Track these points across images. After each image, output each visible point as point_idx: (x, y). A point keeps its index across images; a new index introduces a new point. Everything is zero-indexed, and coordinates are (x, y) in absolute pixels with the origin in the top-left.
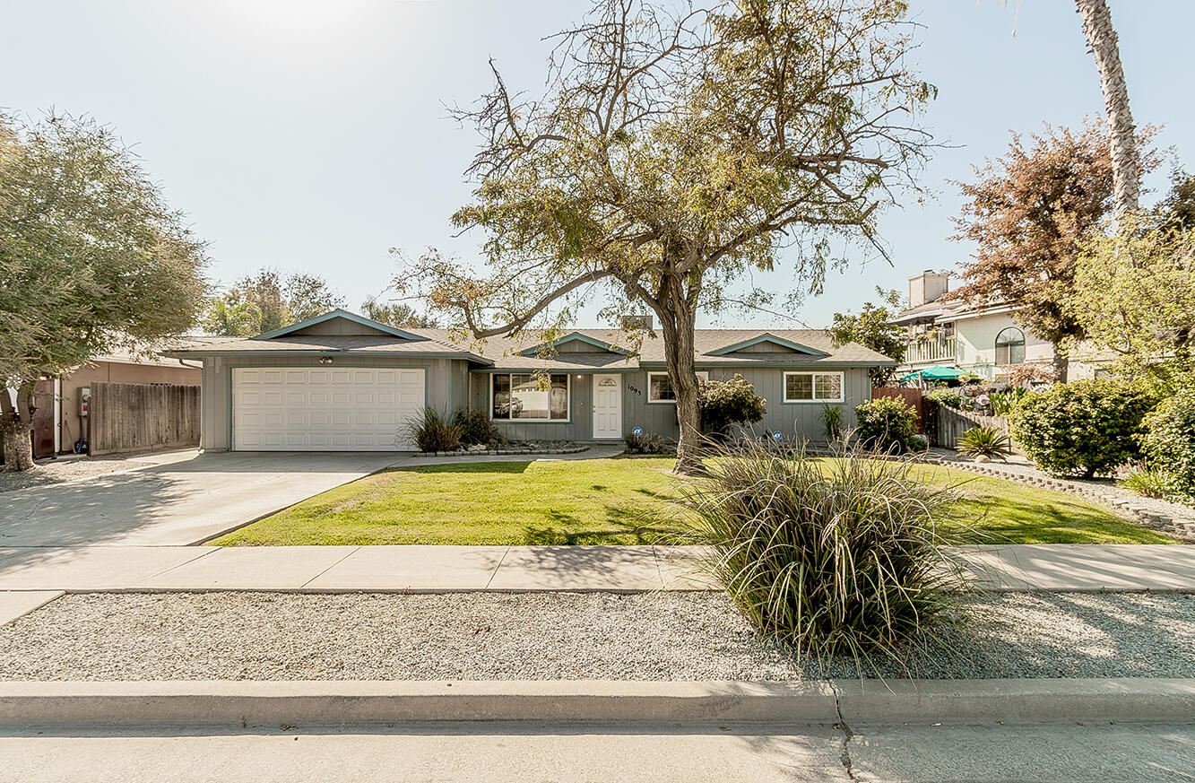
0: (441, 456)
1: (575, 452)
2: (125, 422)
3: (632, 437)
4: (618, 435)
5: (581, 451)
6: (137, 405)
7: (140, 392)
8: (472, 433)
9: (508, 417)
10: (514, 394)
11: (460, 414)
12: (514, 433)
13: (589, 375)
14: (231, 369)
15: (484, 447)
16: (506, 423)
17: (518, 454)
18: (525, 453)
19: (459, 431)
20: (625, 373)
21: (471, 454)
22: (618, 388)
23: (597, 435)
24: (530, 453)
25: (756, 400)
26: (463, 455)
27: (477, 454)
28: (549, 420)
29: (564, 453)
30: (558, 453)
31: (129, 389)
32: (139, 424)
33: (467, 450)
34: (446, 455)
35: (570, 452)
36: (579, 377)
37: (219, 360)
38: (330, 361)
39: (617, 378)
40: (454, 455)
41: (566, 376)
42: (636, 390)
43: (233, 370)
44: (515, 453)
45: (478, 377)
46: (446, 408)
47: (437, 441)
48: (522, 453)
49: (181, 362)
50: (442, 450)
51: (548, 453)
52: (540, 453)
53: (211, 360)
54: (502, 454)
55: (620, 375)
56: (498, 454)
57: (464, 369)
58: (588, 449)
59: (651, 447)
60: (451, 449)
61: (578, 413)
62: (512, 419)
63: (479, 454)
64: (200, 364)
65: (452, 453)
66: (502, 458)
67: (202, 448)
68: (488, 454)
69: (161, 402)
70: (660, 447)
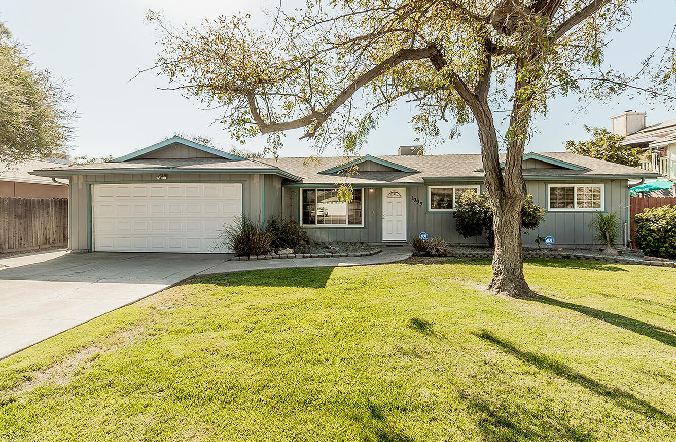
0: (253, 260)
1: (371, 254)
2: (11, 228)
3: (419, 241)
4: (403, 237)
5: (375, 253)
6: (24, 215)
7: (27, 204)
8: (282, 239)
9: (314, 223)
10: (319, 205)
11: (273, 222)
12: (320, 236)
13: (379, 189)
14: (90, 185)
15: (292, 251)
16: (313, 228)
17: (321, 257)
18: (327, 256)
19: (270, 237)
20: (409, 187)
21: (280, 258)
22: (403, 199)
23: (386, 237)
24: (332, 256)
25: (536, 209)
26: (273, 258)
27: (285, 258)
28: (347, 225)
29: (361, 255)
30: (356, 256)
31: (16, 202)
32: (25, 229)
33: (277, 254)
34: (258, 259)
35: (366, 255)
36: (371, 191)
37: (81, 177)
38: (165, 178)
39: (402, 191)
40: (265, 259)
41: (360, 190)
42: (418, 201)
43: (92, 186)
44: (318, 256)
45: (290, 192)
46: (260, 216)
47: (250, 246)
48: (324, 256)
49: (54, 180)
50: (253, 255)
51: (347, 256)
52: (341, 256)
53: (75, 178)
54: (307, 257)
55: (404, 189)
56: (304, 257)
57: (278, 185)
58: (381, 251)
59: (437, 250)
60: (263, 253)
61: (370, 220)
62: (317, 225)
63: (287, 257)
64: (67, 181)
65: (263, 256)
66: (307, 263)
67: (69, 249)
68: (295, 257)
69: (48, 212)
70: (445, 250)
